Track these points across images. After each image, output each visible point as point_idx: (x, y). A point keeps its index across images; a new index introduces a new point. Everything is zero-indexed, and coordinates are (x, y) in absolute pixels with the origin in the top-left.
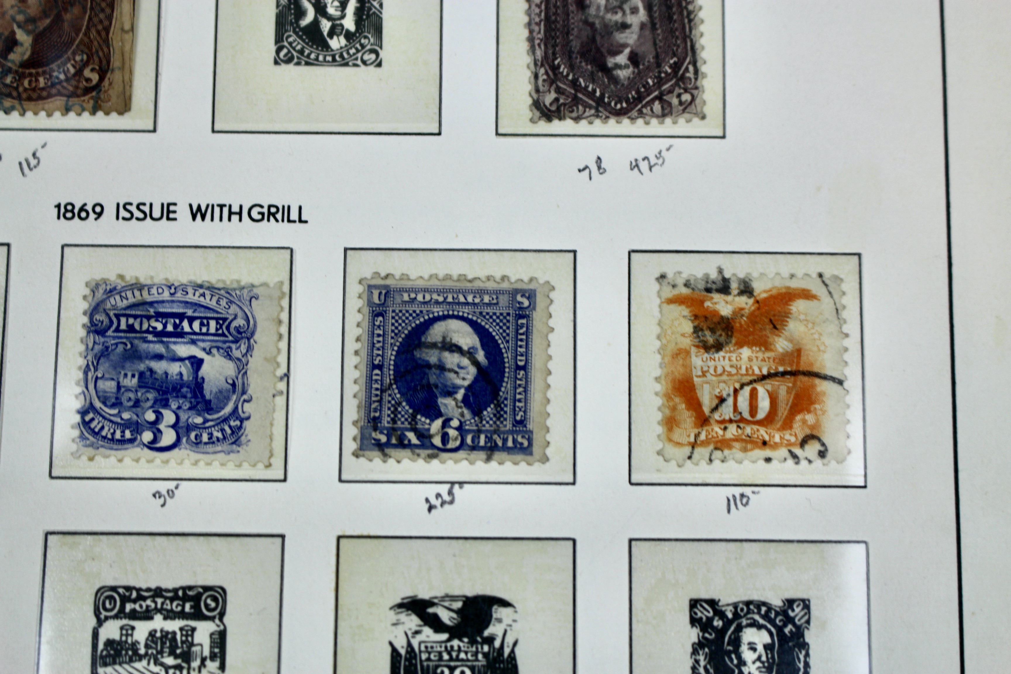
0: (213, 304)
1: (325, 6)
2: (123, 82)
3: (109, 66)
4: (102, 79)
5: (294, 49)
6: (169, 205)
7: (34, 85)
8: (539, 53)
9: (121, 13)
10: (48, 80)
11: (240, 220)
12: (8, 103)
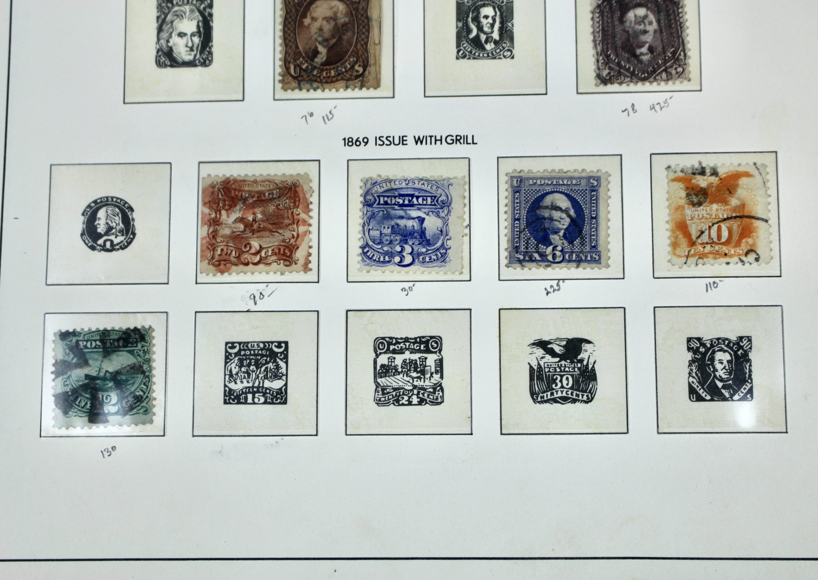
0: (429, 188)
1: (483, 27)
2: (376, 71)
3: (368, 63)
4: (364, 70)
5: (467, 50)
6: (403, 137)
7: (328, 75)
8: (599, 48)
9: (373, 34)
10: (336, 72)
11: (441, 144)
12: (315, 85)
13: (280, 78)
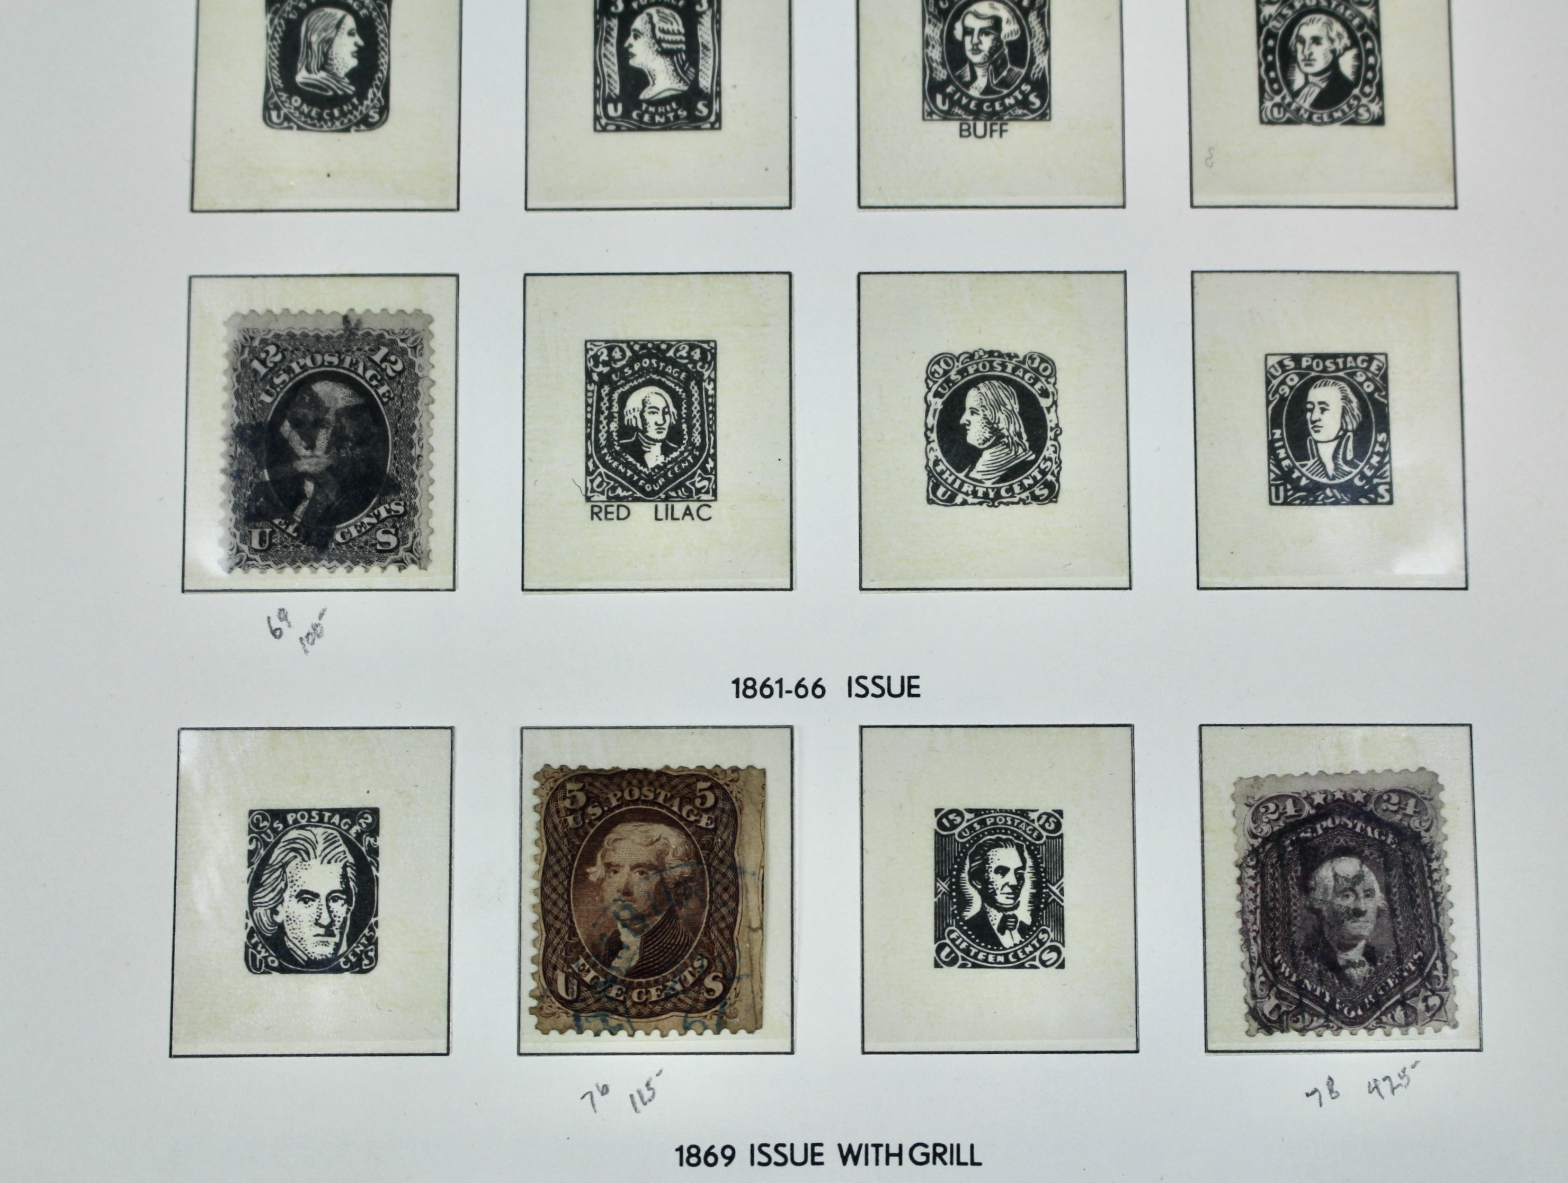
1: (994, 893)
2: (752, 992)
3: (734, 974)
4: (726, 990)
6: (813, 1146)
7: (644, 998)
8: (1255, 949)
9: (747, 907)
10: (662, 991)
11: (901, 1163)
12: (614, 1021)
13: (534, 1003)
